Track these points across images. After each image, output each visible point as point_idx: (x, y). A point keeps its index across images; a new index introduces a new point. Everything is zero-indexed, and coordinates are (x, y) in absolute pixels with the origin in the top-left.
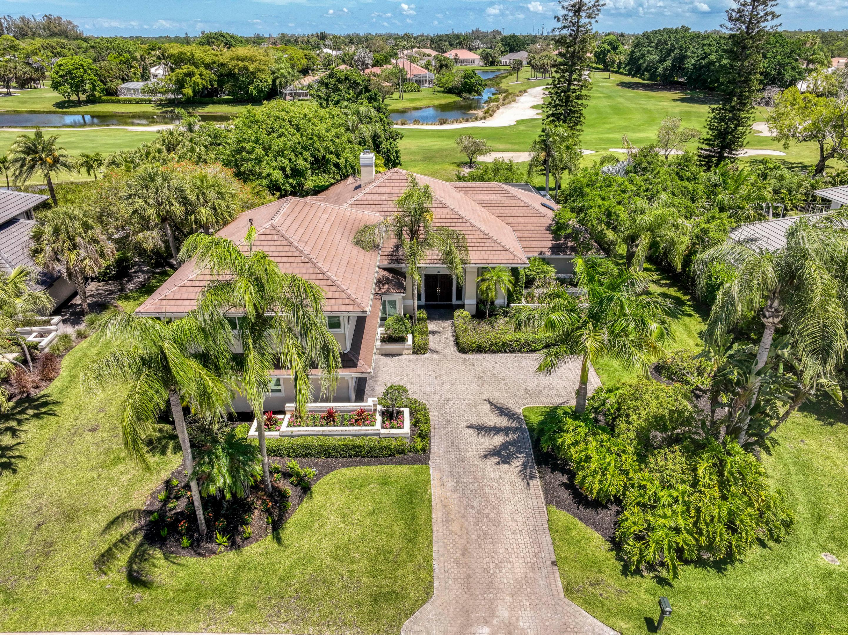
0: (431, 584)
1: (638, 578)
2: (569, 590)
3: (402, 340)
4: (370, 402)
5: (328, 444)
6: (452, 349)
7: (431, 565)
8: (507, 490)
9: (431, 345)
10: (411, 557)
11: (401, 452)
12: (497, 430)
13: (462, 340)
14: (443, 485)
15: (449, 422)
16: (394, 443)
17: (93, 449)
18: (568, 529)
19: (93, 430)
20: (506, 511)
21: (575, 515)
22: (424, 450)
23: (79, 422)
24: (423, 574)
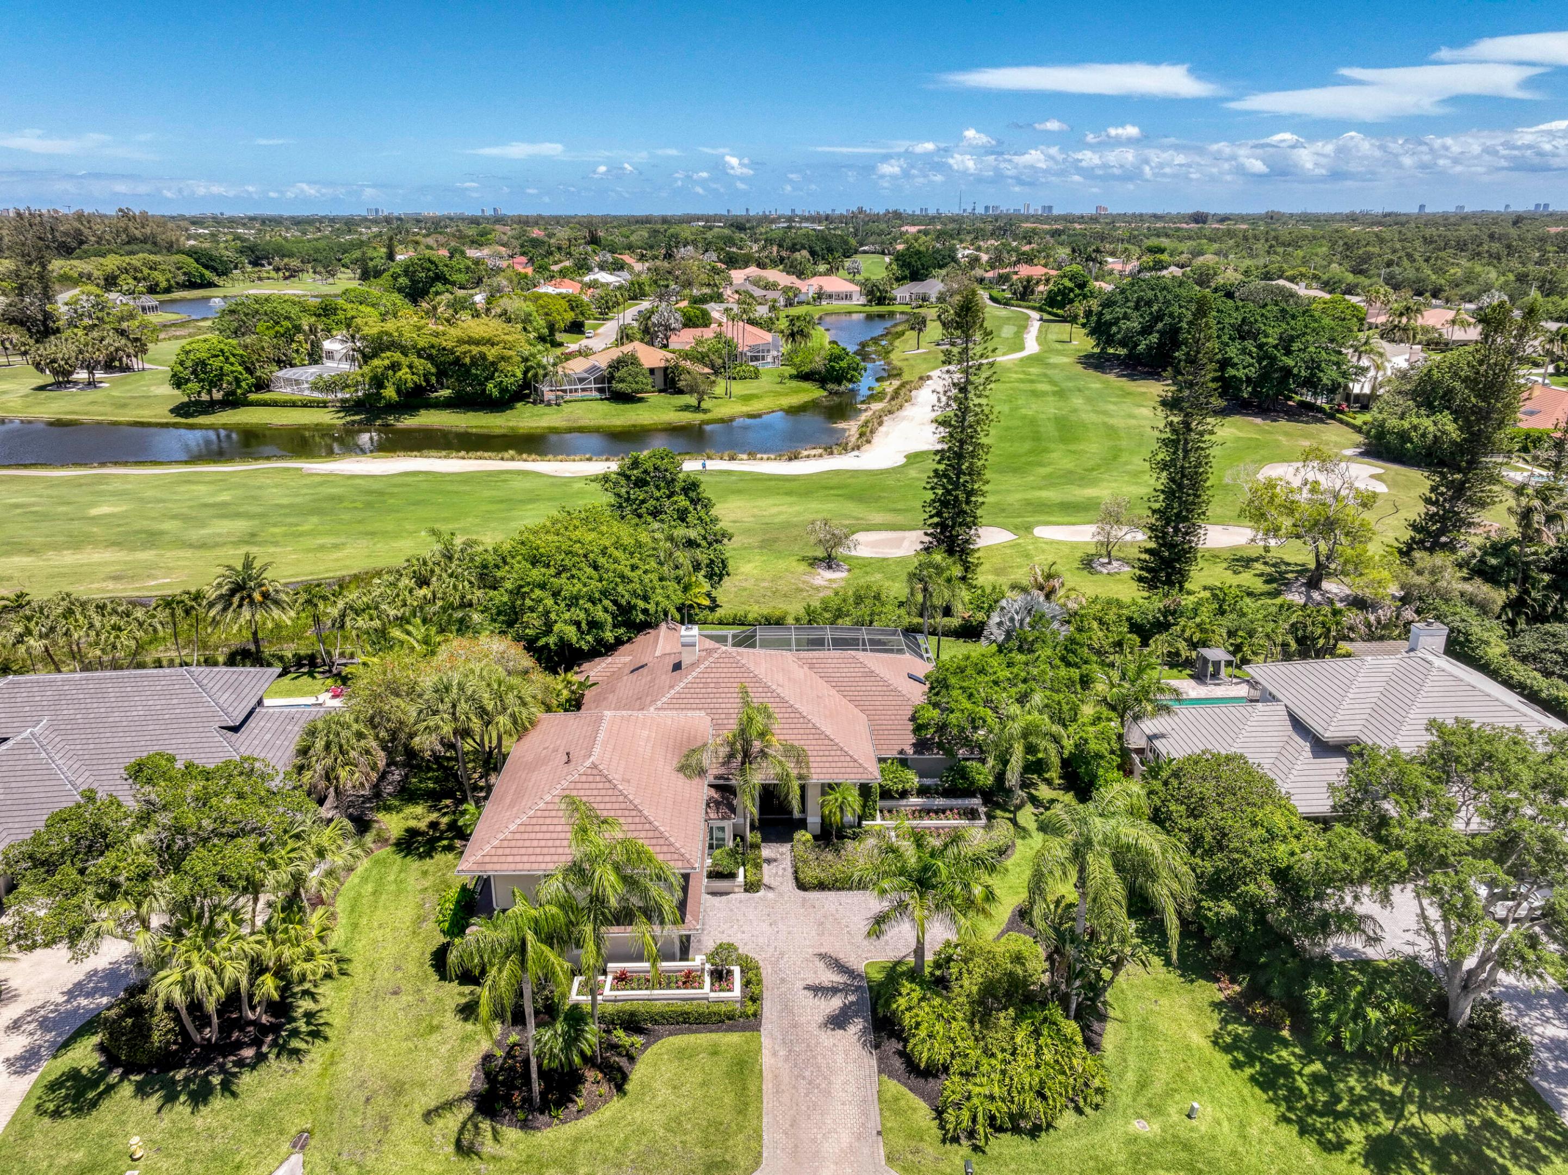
0: (760, 1154)
1: (955, 1146)
2: (890, 1159)
3: (732, 876)
4: (697, 961)
5: (655, 1010)
6: (790, 884)
7: (761, 1136)
8: (840, 1058)
9: (766, 880)
10: (741, 1129)
11: (731, 1017)
12: (834, 990)
13: (801, 876)
14: (775, 1054)
15: (783, 980)
16: (723, 1008)
17: (401, 1015)
18: (896, 1099)
19: (395, 993)
20: (838, 1081)
21: (905, 1085)
22: (755, 1015)
23: (377, 983)
24: (753, 1144)
